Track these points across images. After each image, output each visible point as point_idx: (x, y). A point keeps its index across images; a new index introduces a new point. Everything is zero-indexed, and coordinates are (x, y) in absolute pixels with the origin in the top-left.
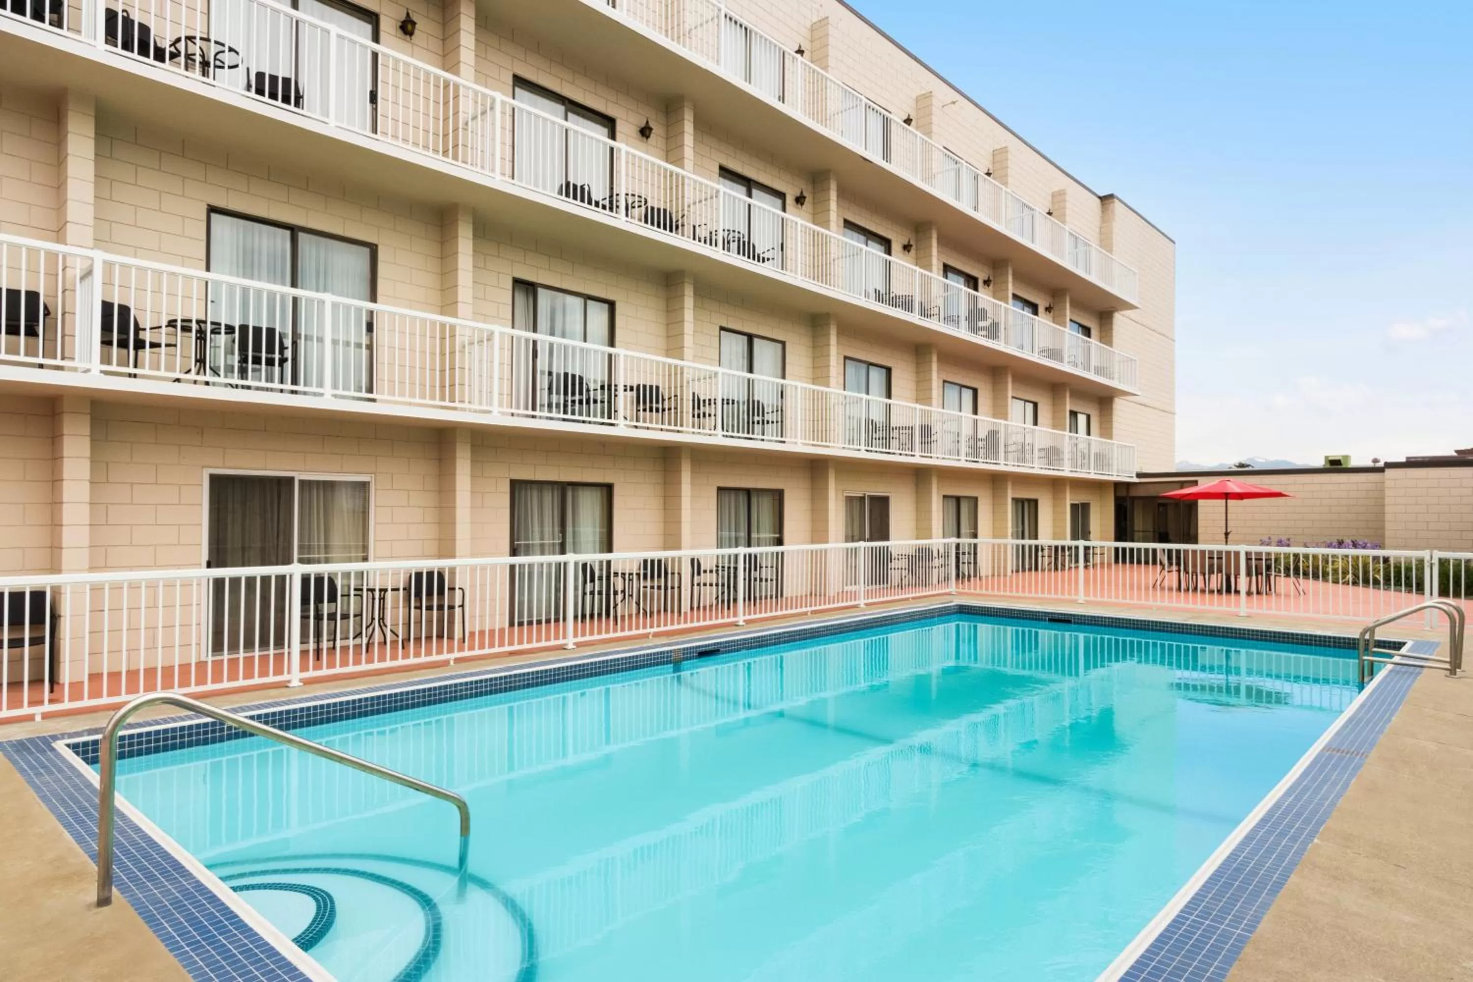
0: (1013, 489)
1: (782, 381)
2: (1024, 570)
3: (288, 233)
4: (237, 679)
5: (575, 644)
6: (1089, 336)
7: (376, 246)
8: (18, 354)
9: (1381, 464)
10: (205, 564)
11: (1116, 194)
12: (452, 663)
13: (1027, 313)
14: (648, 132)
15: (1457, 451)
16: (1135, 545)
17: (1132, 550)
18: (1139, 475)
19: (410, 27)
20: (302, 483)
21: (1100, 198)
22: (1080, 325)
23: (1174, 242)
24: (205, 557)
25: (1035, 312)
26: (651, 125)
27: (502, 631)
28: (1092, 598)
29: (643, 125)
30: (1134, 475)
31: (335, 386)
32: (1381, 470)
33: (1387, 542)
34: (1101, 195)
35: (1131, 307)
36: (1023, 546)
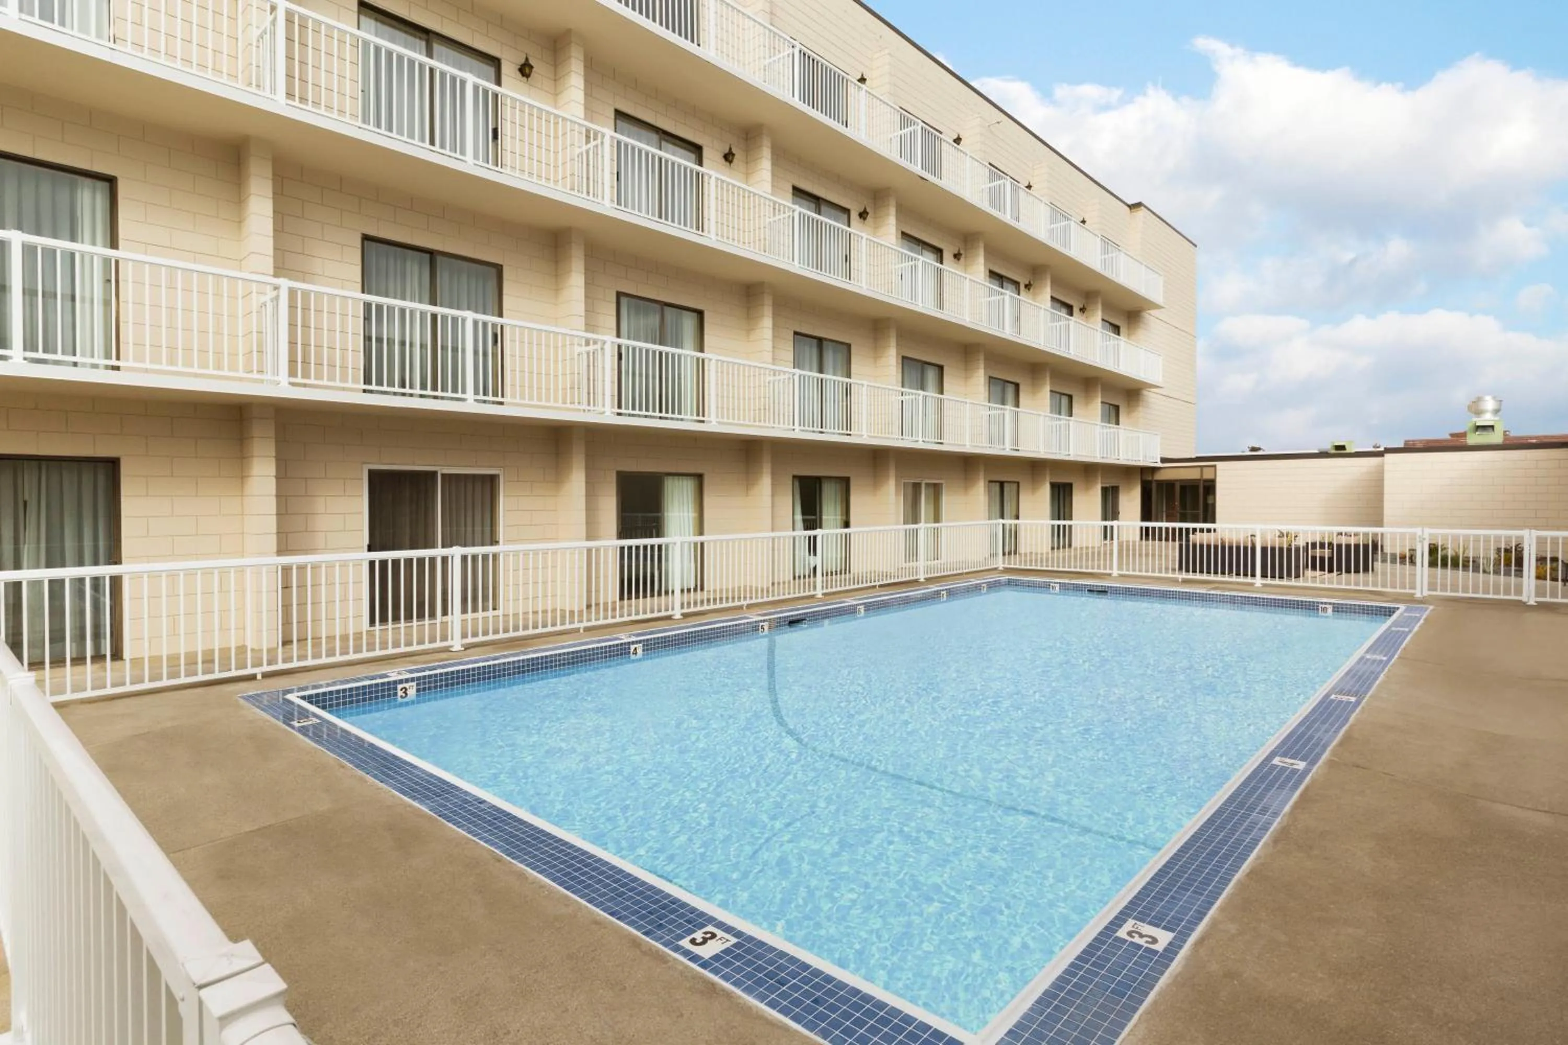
0: (1051, 474)
1: (847, 380)
2: (1058, 548)
3: (427, 256)
4: (374, 650)
5: (682, 614)
6: (1119, 334)
7: (501, 266)
8: (192, 366)
9: (1382, 449)
10: (366, 548)
11: (1144, 202)
12: (582, 631)
13: (1063, 313)
14: (730, 158)
15: (1452, 435)
16: (1157, 525)
17: (1154, 528)
18: (1164, 460)
19: (527, 70)
20: (443, 475)
21: (1129, 206)
22: (1111, 324)
23: (1196, 246)
24: (366, 541)
25: (1071, 313)
26: (734, 151)
27: (614, 603)
28: (1124, 572)
29: (727, 151)
30: (1159, 460)
31: (476, 392)
32: (1380, 454)
33: (1385, 520)
34: (1130, 203)
35: (1157, 306)
36: (1059, 526)
